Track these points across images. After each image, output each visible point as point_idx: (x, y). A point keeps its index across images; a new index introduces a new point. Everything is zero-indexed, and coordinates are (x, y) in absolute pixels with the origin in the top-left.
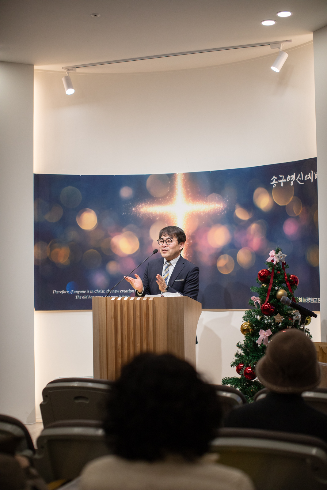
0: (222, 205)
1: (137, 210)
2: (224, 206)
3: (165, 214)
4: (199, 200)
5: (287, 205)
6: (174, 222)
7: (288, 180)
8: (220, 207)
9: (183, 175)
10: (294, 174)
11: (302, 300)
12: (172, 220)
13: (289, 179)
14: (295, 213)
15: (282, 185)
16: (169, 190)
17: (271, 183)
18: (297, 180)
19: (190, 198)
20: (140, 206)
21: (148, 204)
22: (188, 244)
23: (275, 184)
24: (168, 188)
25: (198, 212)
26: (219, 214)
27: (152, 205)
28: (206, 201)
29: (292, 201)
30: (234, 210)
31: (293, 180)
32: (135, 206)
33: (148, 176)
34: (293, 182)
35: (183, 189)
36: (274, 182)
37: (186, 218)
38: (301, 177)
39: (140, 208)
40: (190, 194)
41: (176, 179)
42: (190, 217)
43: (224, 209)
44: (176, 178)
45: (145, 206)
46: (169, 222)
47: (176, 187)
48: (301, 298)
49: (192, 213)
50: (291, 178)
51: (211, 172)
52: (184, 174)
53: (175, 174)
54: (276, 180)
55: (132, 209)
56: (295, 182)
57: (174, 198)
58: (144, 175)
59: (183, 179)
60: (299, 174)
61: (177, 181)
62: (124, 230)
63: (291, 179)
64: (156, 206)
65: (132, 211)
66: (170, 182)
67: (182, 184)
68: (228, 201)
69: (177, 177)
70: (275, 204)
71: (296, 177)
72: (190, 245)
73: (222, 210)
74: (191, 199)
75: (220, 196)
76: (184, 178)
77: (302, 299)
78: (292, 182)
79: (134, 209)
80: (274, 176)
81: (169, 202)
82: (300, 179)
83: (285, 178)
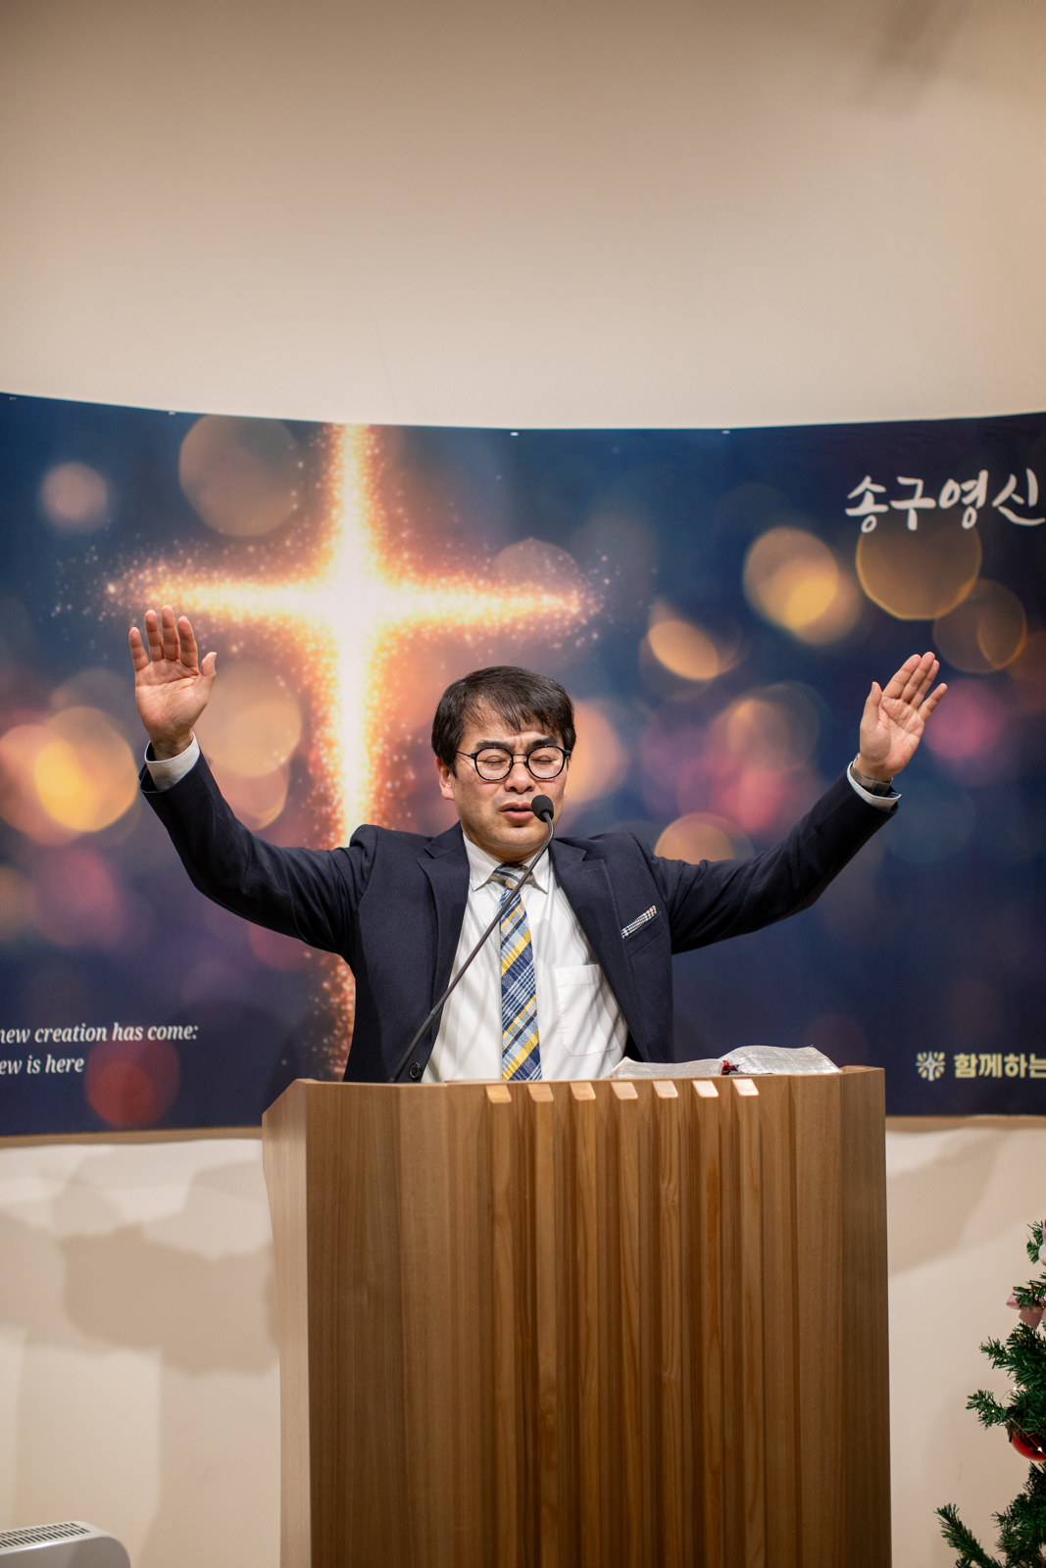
0: (576, 602)
1: (127, 593)
2: (585, 608)
3: (274, 629)
4: (453, 569)
5: (943, 619)
6: (319, 674)
7: (945, 503)
8: (566, 608)
9: (373, 437)
10: (984, 475)
11: (1023, 1065)
12: (312, 659)
13: (951, 496)
14: (987, 655)
15: (912, 523)
16: (295, 507)
17: (851, 512)
18: (996, 503)
19: (406, 555)
20: (146, 576)
21: (184, 565)
22: (393, 790)
23: (873, 519)
24: (294, 493)
25: (450, 630)
26: (557, 646)
27: (210, 578)
28: (492, 577)
29: (968, 603)
30: (641, 630)
31: (973, 504)
32: (120, 575)
33: (186, 420)
34: (979, 511)
35: (368, 503)
36: (868, 506)
37: (386, 655)
38: (1022, 489)
39: (143, 585)
40: (404, 535)
41: (333, 451)
42: (407, 649)
43: (584, 621)
44: (332, 446)
45: (169, 577)
46: (293, 670)
47: (335, 493)
48: (1017, 1054)
49: (417, 633)
50: (964, 494)
51: (515, 434)
52: (373, 429)
53: (328, 426)
54: (879, 499)
55: (106, 587)
56: (987, 513)
57: (324, 545)
58: (164, 414)
59: (368, 453)
60: (1013, 481)
61: (337, 461)
62: (59, 696)
63: (967, 500)
64: (228, 580)
65: (105, 597)
66: (301, 465)
67: (365, 480)
68: (607, 581)
69: (339, 442)
70: (871, 613)
71: (993, 490)
72: (403, 796)
73: (575, 623)
74: (411, 561)
75: (568, 556)
76: (377, 451)
77: (1027, 1060)
78: (971, 511)
79: (112, 589)
80: (868, 479)
81: (298, 566)
82: (1019, 500)
83: (932, 491)
